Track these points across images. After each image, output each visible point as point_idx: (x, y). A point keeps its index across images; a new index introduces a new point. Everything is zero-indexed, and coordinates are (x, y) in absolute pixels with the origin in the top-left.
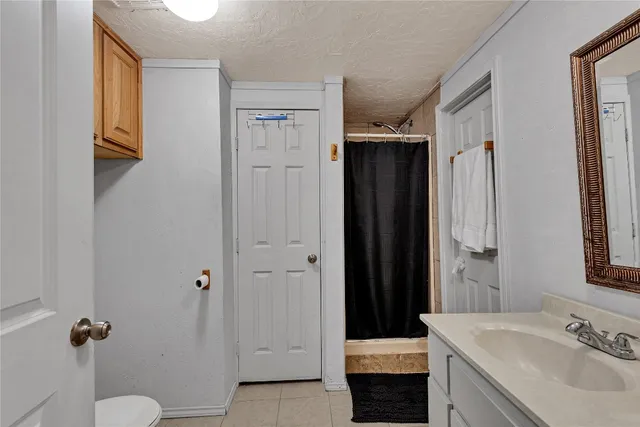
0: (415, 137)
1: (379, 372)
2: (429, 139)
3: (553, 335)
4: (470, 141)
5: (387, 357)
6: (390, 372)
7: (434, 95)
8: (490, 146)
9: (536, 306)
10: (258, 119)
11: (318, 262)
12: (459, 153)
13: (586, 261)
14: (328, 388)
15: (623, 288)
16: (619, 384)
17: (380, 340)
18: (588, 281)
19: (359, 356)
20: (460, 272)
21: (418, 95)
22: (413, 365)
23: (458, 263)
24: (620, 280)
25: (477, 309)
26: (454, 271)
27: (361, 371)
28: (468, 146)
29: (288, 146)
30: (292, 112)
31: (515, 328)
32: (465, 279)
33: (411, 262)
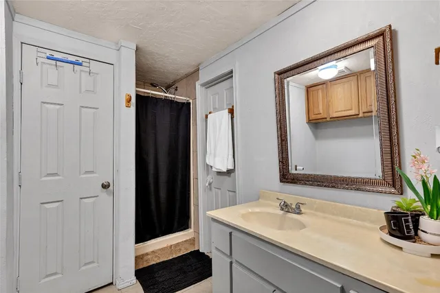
0: (181, 98)
1: (158, 261)
2: (191, 101)
3: (270, 210)
4: (217, 107)
5: (162, 249)
6: (166, 259)
7: (194, 74)
8: (231, 111)
9: (256, 198)
10: (48, 58)
11: (111, 188)
12: (210, 113)
13: (280, 172)
14: (120, 287)
15: (295, 183)
16: (302, 226)
17: (158, 239)
18: (281, 181)
19: (143, 255)
20: (210, 184)
21: (183, 72)
22: (180, 249)
23: (209, 179)
24: (293, 179)
25: (220, 206)
26: (207, 185)
27: (145, 265)
28: (216, 110)
29: (83, 90)
30: (88, 60)
31: (257, 210)
32: (213, 189)
33: (179, 182)
